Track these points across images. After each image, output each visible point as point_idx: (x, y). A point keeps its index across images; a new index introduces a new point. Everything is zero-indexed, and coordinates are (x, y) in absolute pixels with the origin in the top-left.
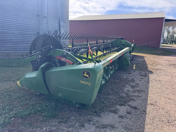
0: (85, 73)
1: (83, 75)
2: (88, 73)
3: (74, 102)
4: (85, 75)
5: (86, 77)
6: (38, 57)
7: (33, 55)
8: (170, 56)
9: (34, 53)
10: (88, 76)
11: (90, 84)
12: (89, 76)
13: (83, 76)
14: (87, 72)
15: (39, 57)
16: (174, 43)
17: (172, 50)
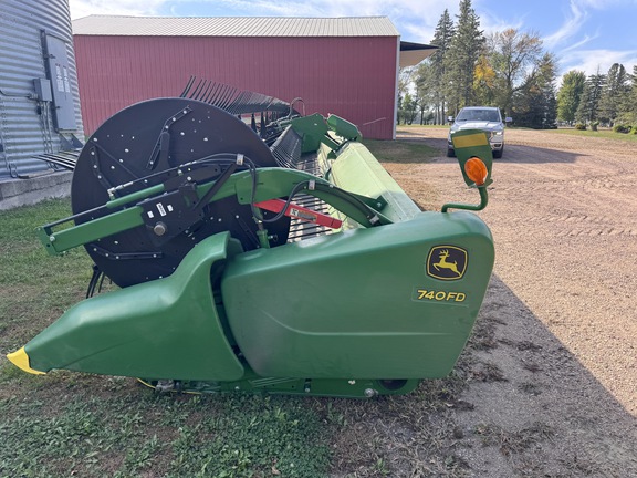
0: (443, 258)
1: (431, 267)
2: (455, 256)
3: (353, 382)
4: (443, 264)
5: (446, 273)
6: (151, 214)
7: (118, 208)
8: (435, 161)
9: (118, 194)
10: (453, 267)
11: (460, 297)
12: (460, 268)
13: (433, 270)
14: (451, 251)
15: (156, 212)
16: (402, 121)
17: (429, 144)
